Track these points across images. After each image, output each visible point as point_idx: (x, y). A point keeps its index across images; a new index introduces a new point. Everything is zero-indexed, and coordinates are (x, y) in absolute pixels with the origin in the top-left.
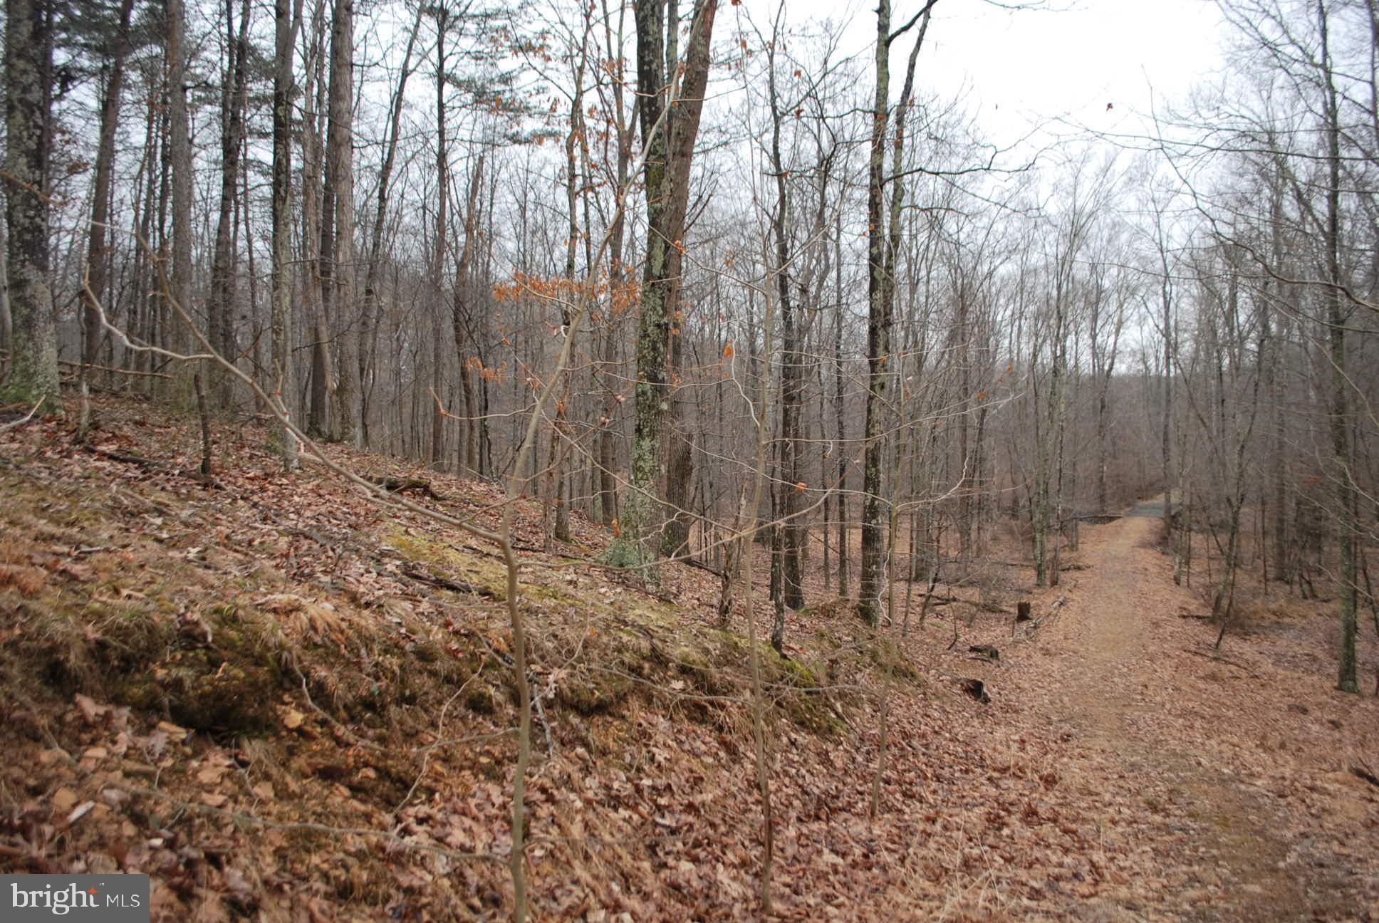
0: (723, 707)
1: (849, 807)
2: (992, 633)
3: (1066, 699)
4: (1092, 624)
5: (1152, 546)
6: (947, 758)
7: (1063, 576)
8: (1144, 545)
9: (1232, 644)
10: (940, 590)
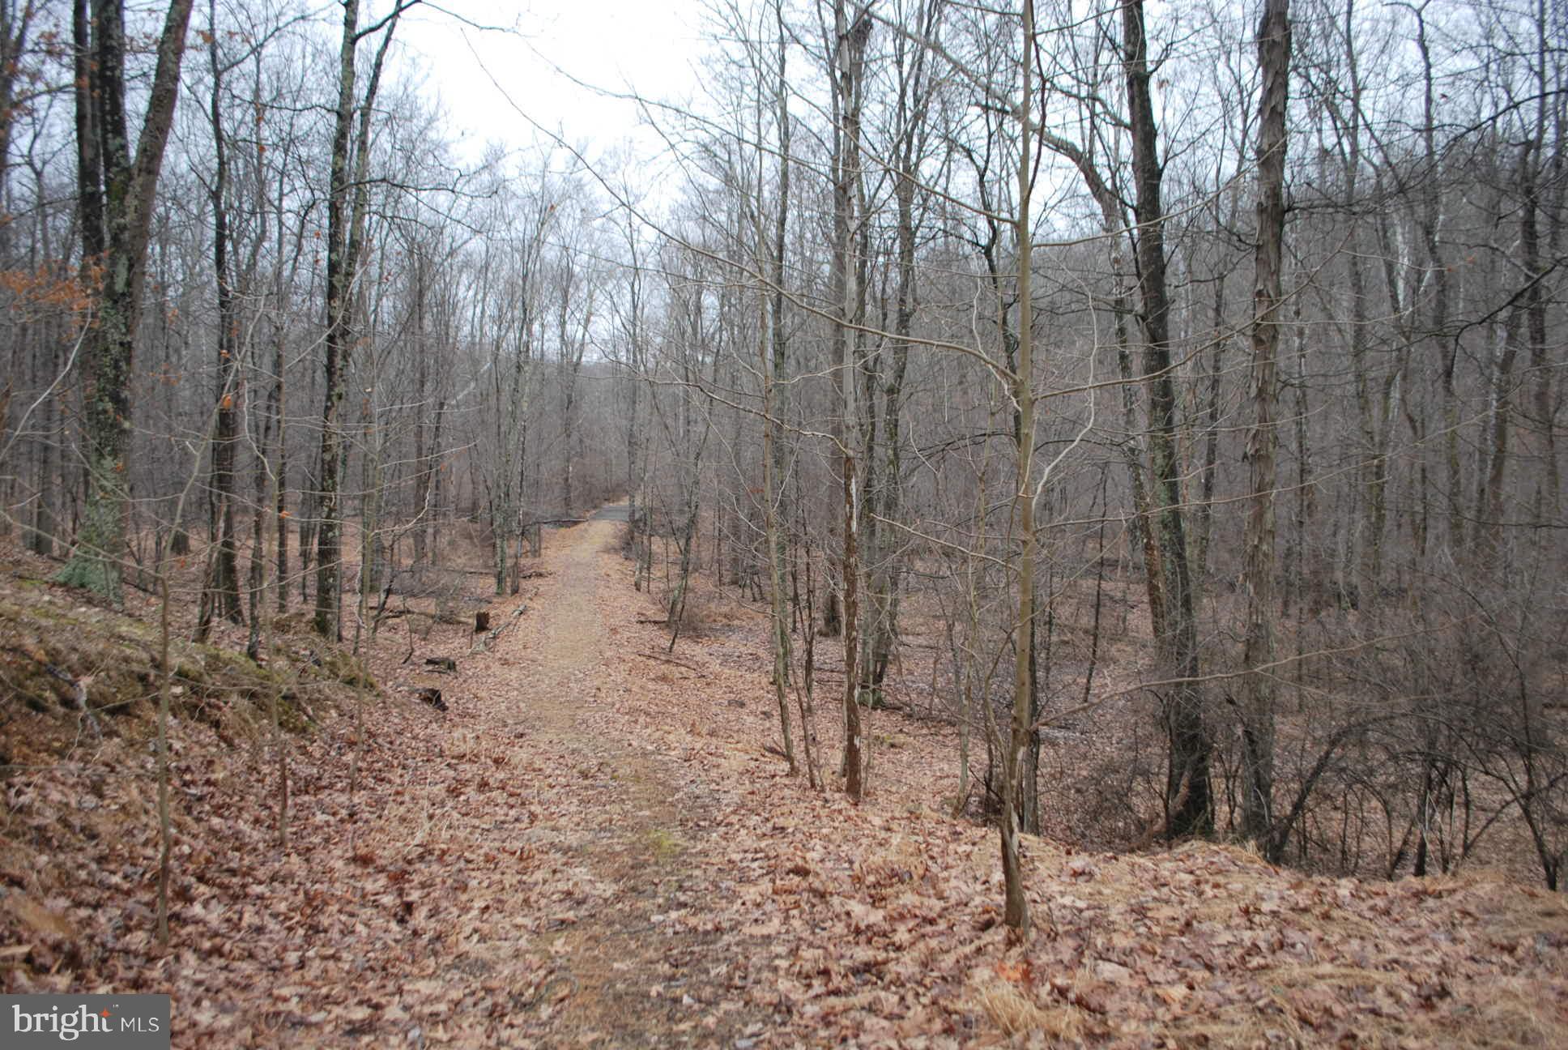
0: (220, 709)
1: (331, 786)
2: (449, 645)
3: (522, 705)
4: (552, 633)
5: (616, 551)
6: (409, 751)
7: (524, 584)
8: (608, 550)
9: (684, 646)
10: (395, 601)
